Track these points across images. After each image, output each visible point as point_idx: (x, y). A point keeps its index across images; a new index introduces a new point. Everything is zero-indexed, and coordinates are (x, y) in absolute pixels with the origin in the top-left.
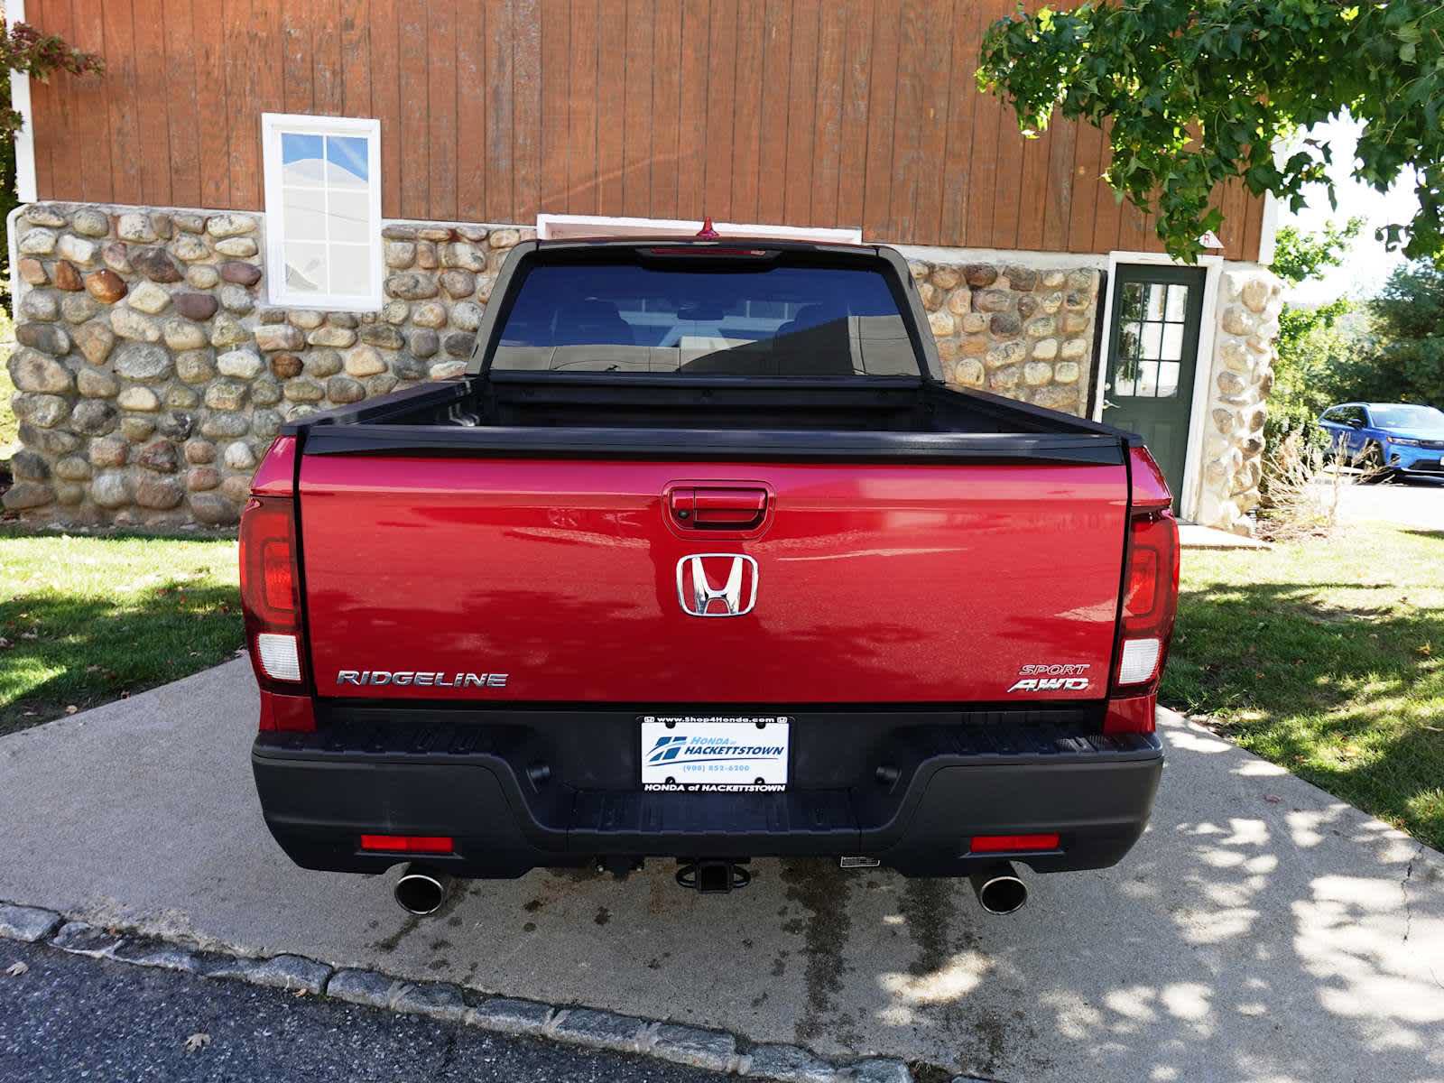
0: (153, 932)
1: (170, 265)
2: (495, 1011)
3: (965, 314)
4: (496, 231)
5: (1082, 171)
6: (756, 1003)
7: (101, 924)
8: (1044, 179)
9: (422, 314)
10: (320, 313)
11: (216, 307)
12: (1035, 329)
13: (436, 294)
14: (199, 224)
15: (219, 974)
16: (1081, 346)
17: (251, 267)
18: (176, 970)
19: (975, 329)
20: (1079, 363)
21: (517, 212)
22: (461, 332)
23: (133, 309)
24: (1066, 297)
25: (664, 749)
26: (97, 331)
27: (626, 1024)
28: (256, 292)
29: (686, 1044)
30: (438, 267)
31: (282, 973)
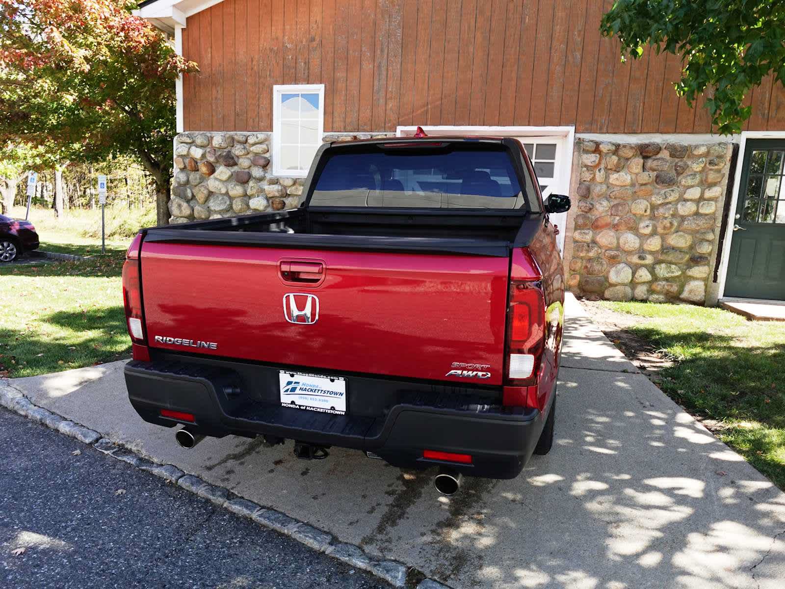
0: (129, 447)
1: (233, 158)
2: (235, 503)
3: (639, 173)
6: (351, 524)
7: (114, 441)
10: (293, 179)
11: (250, 176)
12: (685, 181)
14: (244, 139)
15: (143, 468)
16: (718, 191)
17: (265, 158)
18: (130, 463)
19: (644, 182)
20: (716, 201)
21: (387, 125)
23: (216, 179)
24: (708, 162)
25: (290, 387)
26: (202, 189)
27: (287, 519)
28: (267, 170)
29: (307, 534)
31: (163, 471)
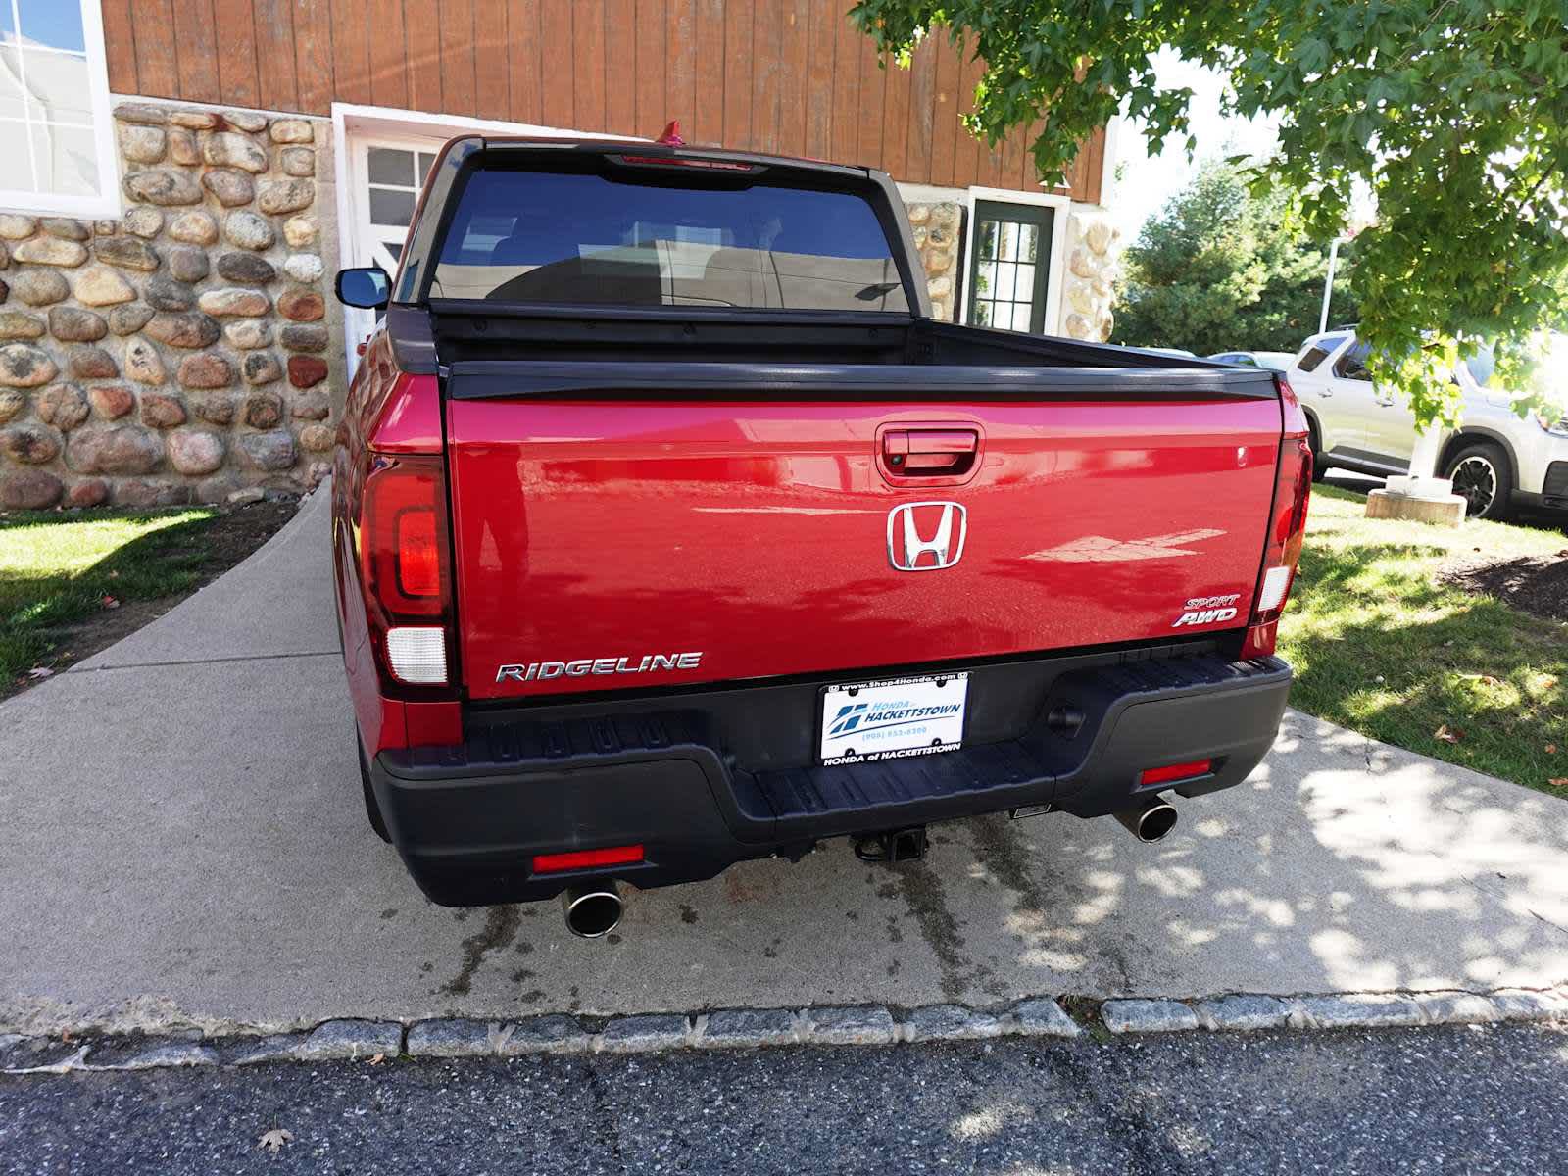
0: (127, 1027)
4: (279, 120)
5: (942, 98)
6: (891, 971)
7: (44, 1031)
8: (906, 104)
9: (182, 226)
10: (27, 218)
13: (200, 200)
16: (945, 286)
18: (188, 1065)
20: (943, 303)
21: (303, 98)
22: (237, 250)
24: (930, 233)
25: (845, 719)
27: (774, 1017)
29: (845, 1024)
30: (199, 164)
31: (343, 1041)
